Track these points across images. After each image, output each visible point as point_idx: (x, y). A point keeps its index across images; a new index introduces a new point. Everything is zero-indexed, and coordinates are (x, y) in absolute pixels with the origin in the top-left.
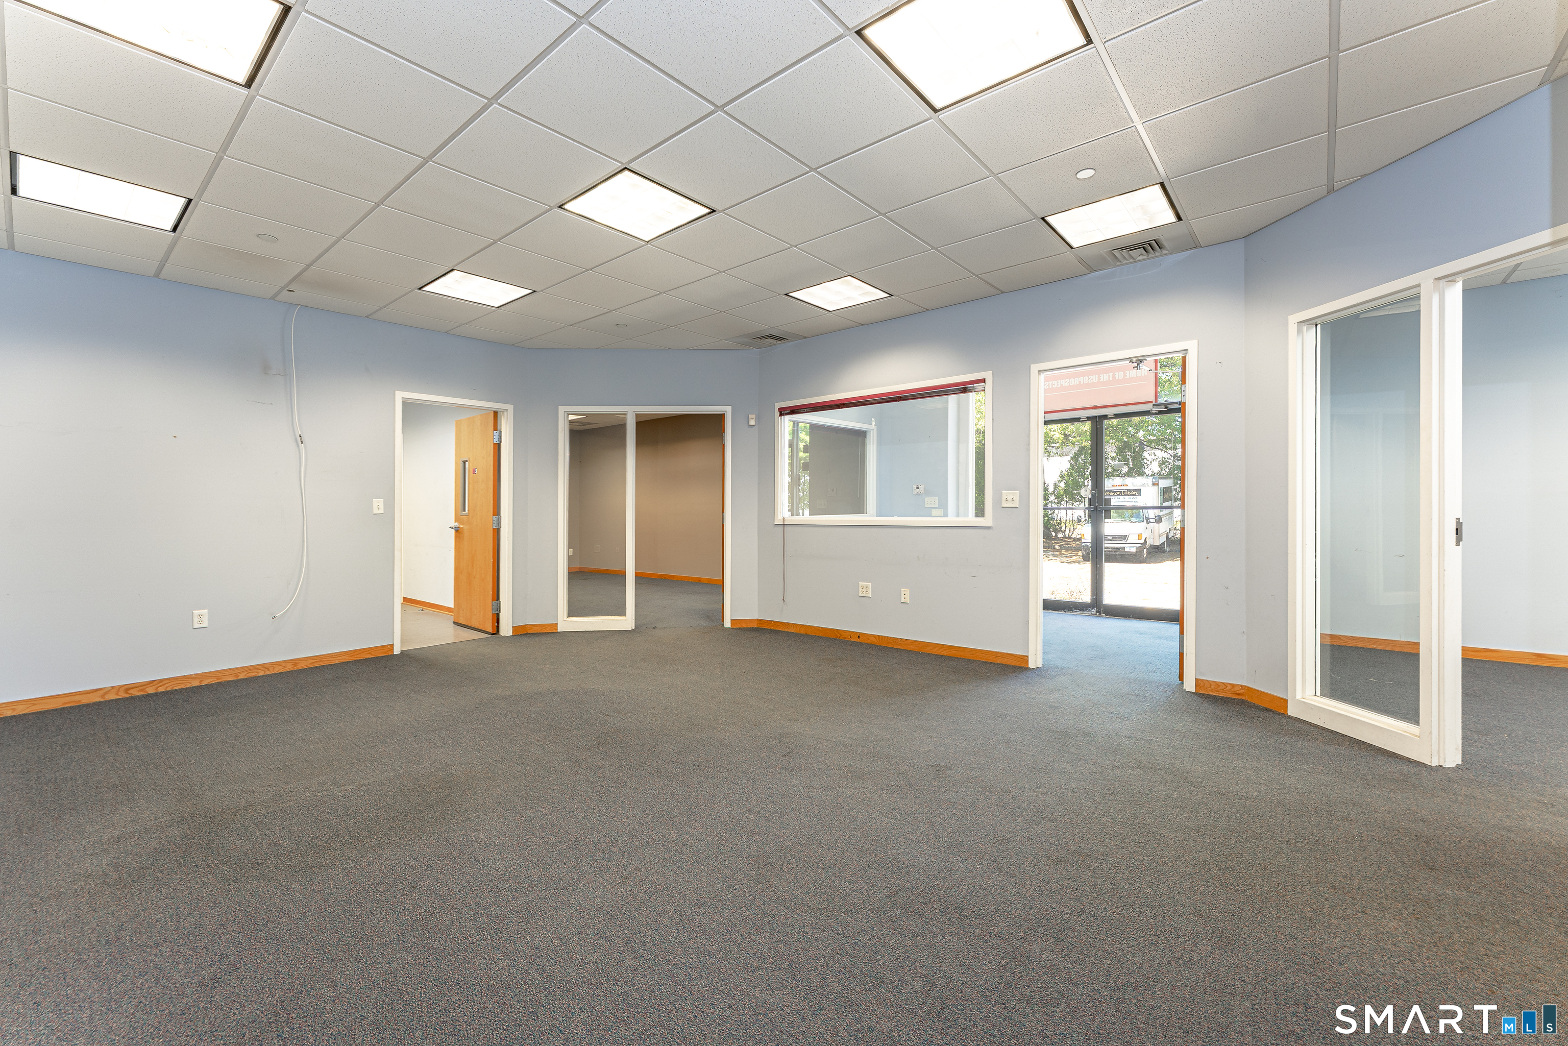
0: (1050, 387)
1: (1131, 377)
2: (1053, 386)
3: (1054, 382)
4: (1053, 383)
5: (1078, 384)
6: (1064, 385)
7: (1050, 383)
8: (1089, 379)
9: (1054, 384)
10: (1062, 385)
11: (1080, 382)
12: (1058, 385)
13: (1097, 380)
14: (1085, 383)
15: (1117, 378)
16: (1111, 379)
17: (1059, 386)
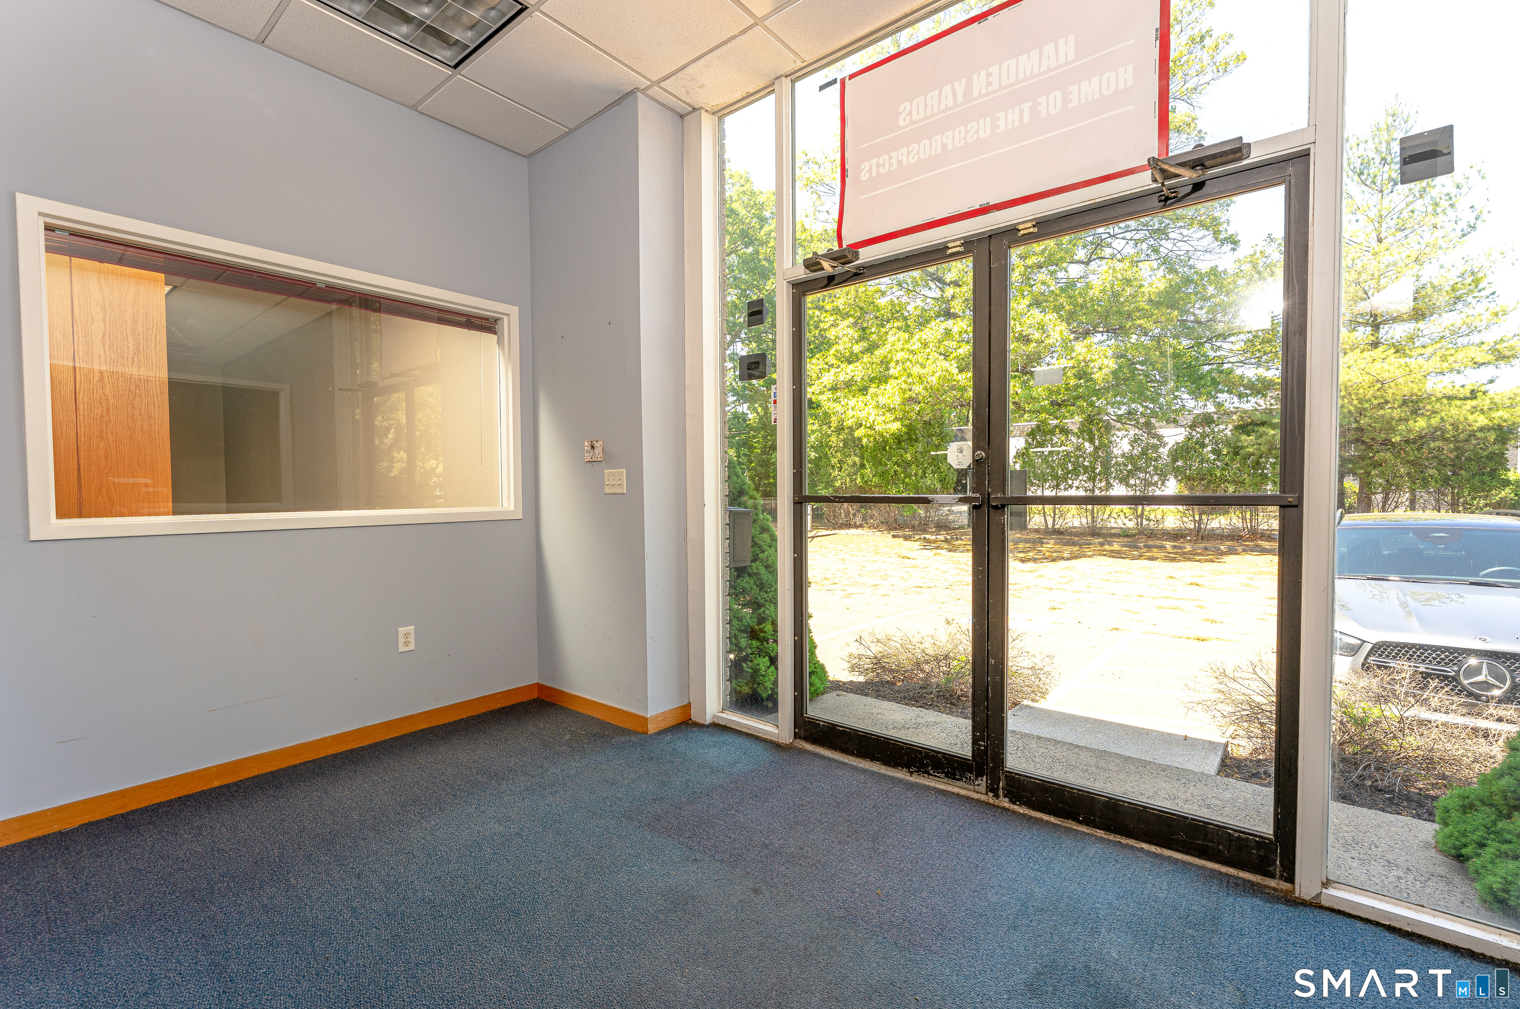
0: (874, 174)
1: (1083, 101)
2: (881, 170)
3: (882, 159)
4: (881, 162)
5: (939, 151)
6: (905, 163)
7: (874, 162)
8: (967, 132)
9: (884, 165)
10: (900, 162)
11: (944, 146)
12: (891, 165)
13: (988, 132)
14: (957, 144)
15: (1044, 114)
16: (1026, 119)
17: (895, 167)
